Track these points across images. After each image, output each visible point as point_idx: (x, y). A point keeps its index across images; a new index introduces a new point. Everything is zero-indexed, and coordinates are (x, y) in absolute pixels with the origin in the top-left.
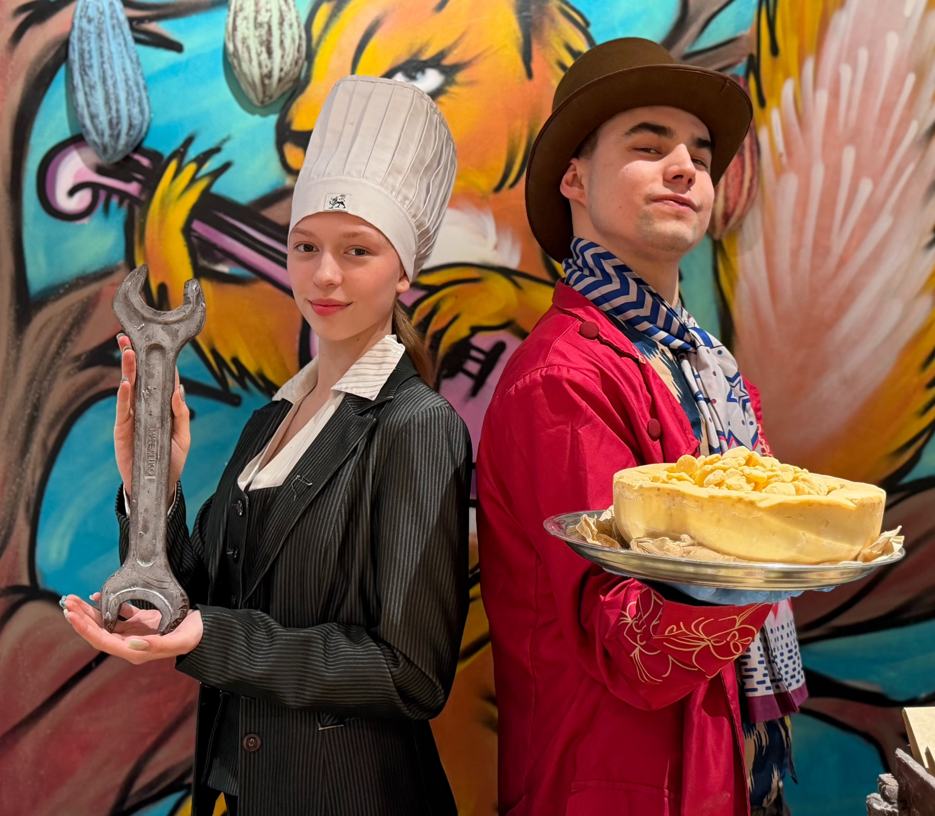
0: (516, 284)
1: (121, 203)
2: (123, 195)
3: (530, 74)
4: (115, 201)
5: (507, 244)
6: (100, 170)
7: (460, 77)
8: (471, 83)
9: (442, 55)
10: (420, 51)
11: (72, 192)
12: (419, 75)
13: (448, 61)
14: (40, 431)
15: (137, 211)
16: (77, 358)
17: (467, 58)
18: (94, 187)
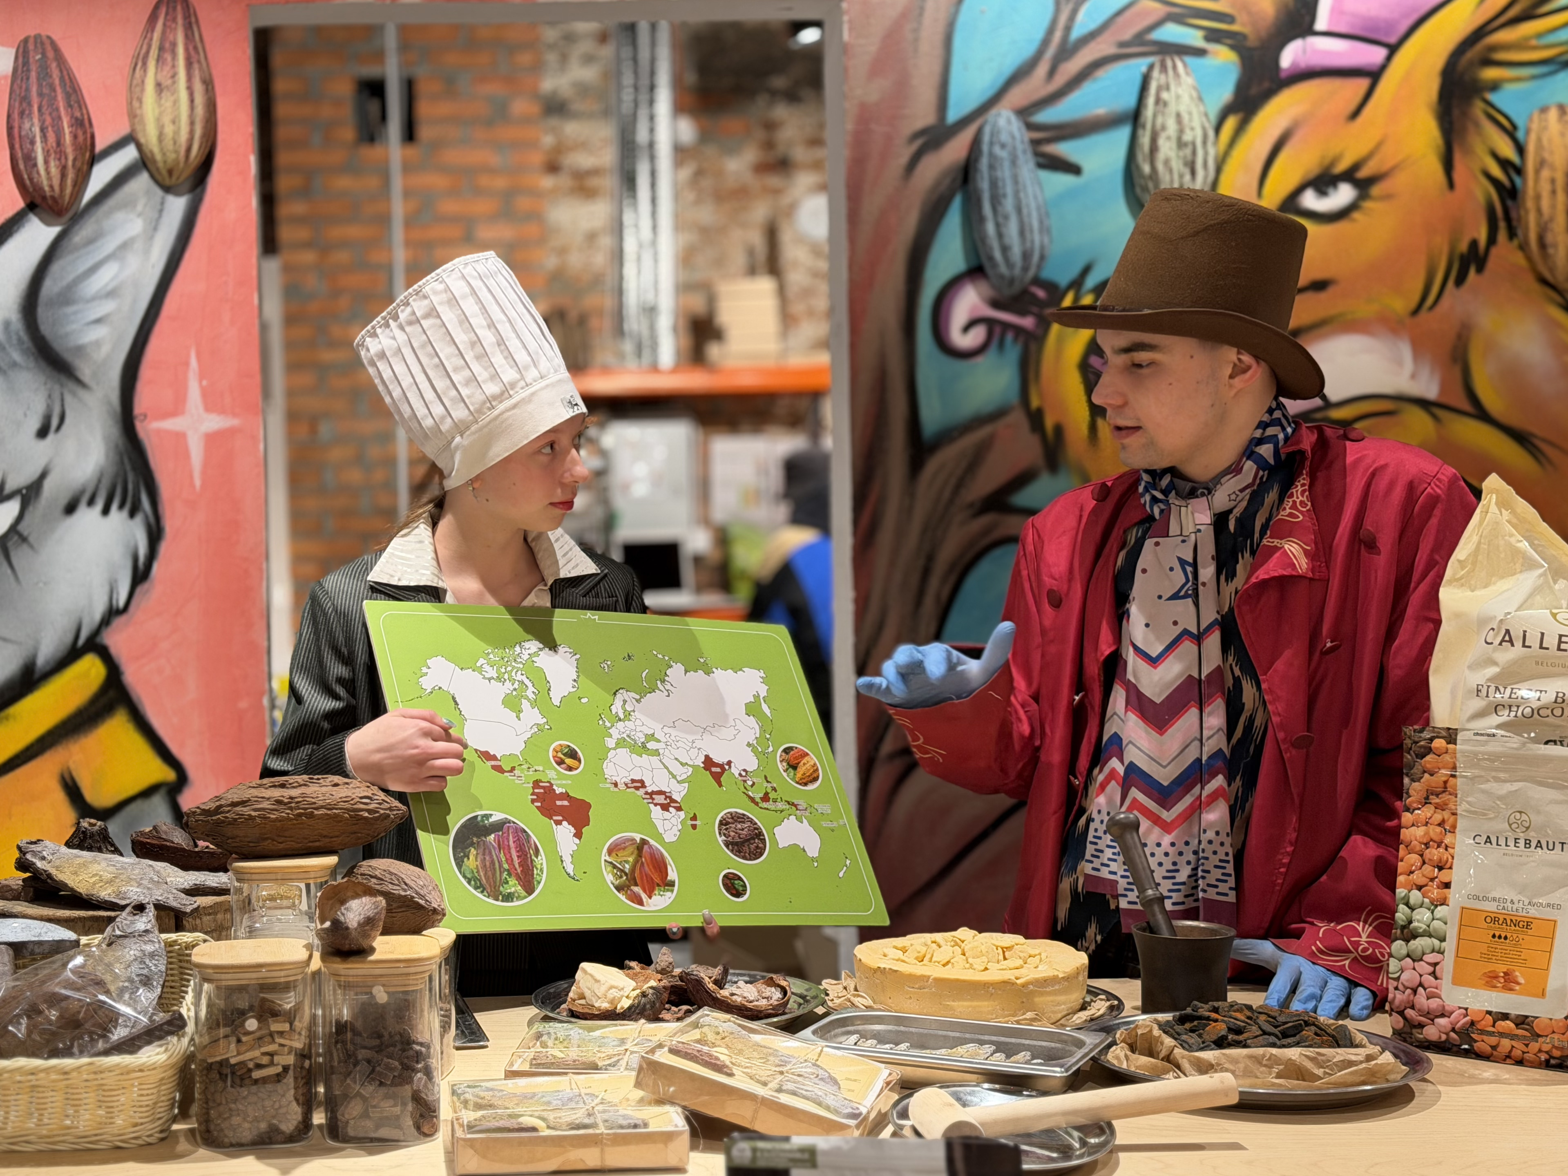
0: (1435, 417)
1: (1016, 339)
2: (1018, 330)
3: (1451, 184)
4: (1009, 337)
5: (1425, 373)
6: (996, 304)
7: (1376, 190)
8: (1387, 197)
9: (1356, 167)
10: (1332, 164)
11: (967, 328)
12: (1331, 190)
13: (1363, 173)
14: (934, 583)
15: (1033, 347)
16: (971, 505)
17: (1385, 168)
18: (989, 322)
